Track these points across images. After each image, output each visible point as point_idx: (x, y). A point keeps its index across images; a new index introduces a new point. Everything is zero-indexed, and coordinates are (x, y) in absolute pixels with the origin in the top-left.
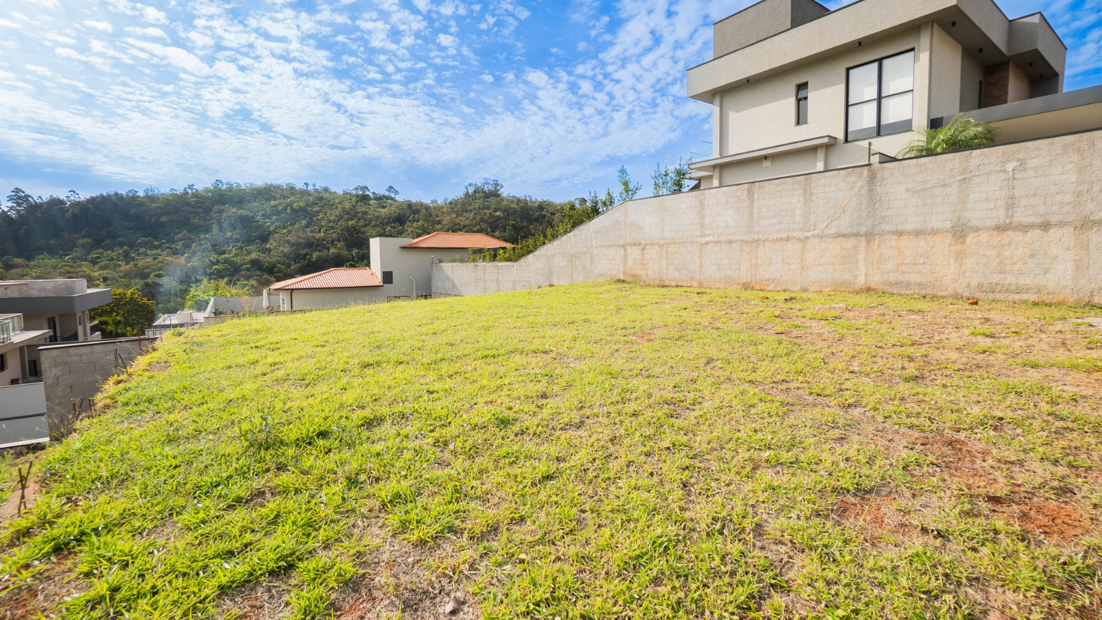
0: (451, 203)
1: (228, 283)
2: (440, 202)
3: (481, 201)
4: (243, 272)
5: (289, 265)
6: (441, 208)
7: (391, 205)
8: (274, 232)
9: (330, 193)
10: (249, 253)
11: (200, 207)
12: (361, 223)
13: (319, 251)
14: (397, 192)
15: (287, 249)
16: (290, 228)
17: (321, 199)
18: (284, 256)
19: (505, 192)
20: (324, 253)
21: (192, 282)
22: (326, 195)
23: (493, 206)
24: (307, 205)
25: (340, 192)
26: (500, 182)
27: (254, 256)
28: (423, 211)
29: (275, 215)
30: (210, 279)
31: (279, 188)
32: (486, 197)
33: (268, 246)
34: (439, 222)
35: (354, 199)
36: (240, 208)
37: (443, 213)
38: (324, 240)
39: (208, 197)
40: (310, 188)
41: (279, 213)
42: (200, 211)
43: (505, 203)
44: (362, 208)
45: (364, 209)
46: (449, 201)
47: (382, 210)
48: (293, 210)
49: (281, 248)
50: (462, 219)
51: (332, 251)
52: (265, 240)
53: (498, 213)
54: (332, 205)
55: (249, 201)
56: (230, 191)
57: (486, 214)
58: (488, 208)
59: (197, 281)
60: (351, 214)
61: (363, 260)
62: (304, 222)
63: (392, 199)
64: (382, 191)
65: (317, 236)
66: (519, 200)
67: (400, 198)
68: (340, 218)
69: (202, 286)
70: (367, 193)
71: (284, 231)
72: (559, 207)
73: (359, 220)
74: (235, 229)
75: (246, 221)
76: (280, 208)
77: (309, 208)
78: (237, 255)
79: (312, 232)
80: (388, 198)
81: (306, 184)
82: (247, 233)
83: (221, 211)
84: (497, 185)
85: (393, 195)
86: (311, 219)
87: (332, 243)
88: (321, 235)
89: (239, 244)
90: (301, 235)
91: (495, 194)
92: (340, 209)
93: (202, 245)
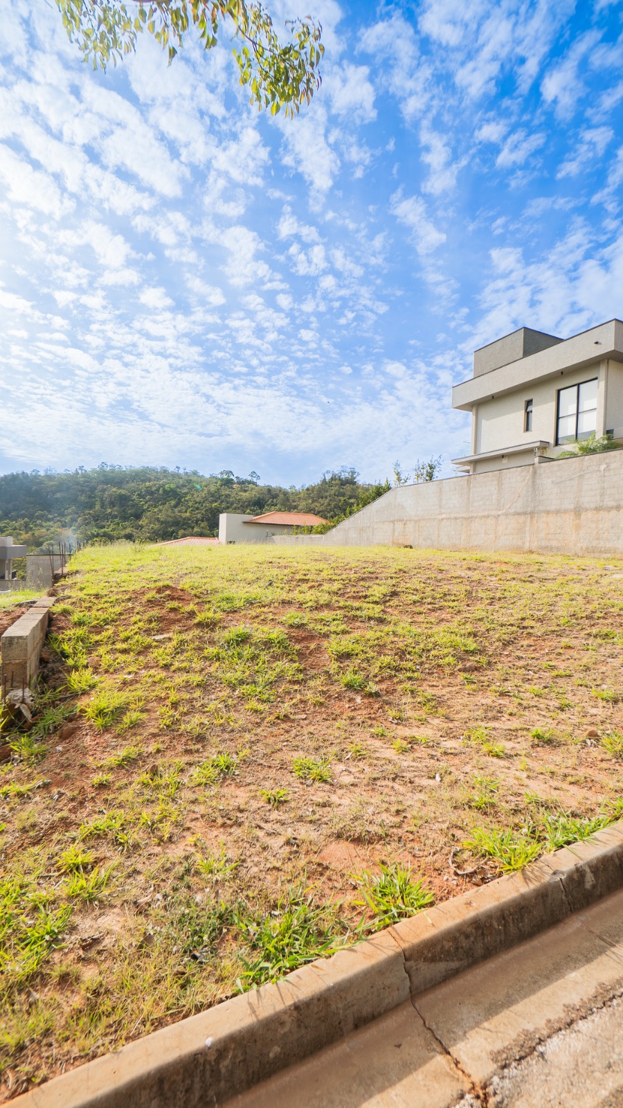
0: (308, 489)
2: (298, 487)
3: (337, 488)
6: (297, 494)
7: (252, 489)
8: (147, 510)
9: (199, 476)
10: (125, 528)
11: (86, 486)
12: (224, 504)
13: (185, 529)
14: (259, 478)
15: (157, 526)
16: (161, 507)
17: (190, 481)
18: (153, 533)
19: (361, 480)
20: (189, 531)
22: (194, 479)
23: (348, 493)
24: (177, 487)
25: (207, 476)
26: (357, 470)
27: (128, 530)
28: (281, 496)
29: (149, 494)
31: (154, 470)
32: (342, 484)
33: (140, 523)
34: (296, 506)
35: (219, 483)
36: (119, 488)
37: (300, 498)
38: (189, 519)
39: (94, 477)
40: (181, 471)
41: (152, 493)
42: (87, 489)
43: (361, 490)
44: (225, 491)
45: (227, 493)
46: (306, 487)
47: (244, 494)
48: (165, 491)
49: (152, 525)
50: (318, 505)
51: (196, 529)
52: (138, 516)
53: (354, 500)
54: (199, 488)
55: (128, 482)
56: (112, 472)
57: (340, 501)
58: (343, 495)
60: (215, 496)
62: (173, 503)
63: (254, 484)
64: (245, 476)
65: (184, 515)
67: (261, 483)
68: (205, 499)
70: (232, 477)
71: (156, 510)
73: (222, 502)
74: (114, 506)
75: (123, 500)
76: (154, 489)
77: (179, 490)
78: (114, 530)
79: (179, 512)
80: (250, 482)
81: (178, 468)
82: (124, 511)
83: (104, 491)
84: (353, 473)
85: (255, 480)
86: (179, 500)
87: (197, 523)
88: (188, 514)
89: (117, 520)
90: (169, 513)
91: (351, 482)
92: (206, 492)
93: (86, 519)
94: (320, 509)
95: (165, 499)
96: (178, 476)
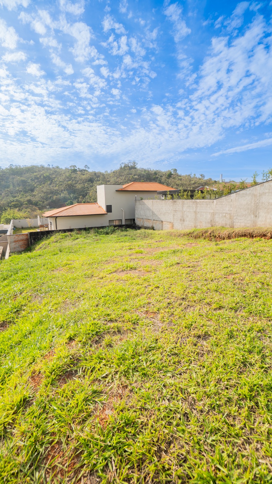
0: (114, 172)
1: (19, 210)
2: (109, 172)
3: (128, 171)
4: (24, 205)
5: (43, 202)
6: (109, 175)
7: (87, 173)
8: (36, 187)
9: (60, 169)
10: (26, 197)
11: (4, 177)
12: (74, 182)
13: (56, 195)
14: (89, 168)
15: (42, 195)
16: (43, 185)
17: (56, 172)
18: (41, 198)
19: (138, 166)
20: (58, 196)
21: (3, 210)
22: (58, 170)
23: (133, 173)
24: (50, 175)
25: (64, 168)
26: (136, 162)
27: (28, 198)
28: (102, 176)
29: (37, 179)
30: (11, 209)
31: (37, 167)
32: (130, 169)
33: (34, 193)
34: (109, 181)
35: (70, 171)
36: (21, 177)
37: (110, 177)
38: (58, 190)
39: (8, 172)
40: (51, 167)
41: (38, 178)
42: (5, 178)
43: (139, 171)
44: (74, 175)
45: (75, 176)
46: (113, 171)
47: (83, 176)
48: (44, 177)
49: (40, 194)
50: (119, 179)
51: (62, 195)
52: (32, 190)
53: (136, 177)
54: (61, 174)
55: (25, 173)
56: (16, 169)
57: (130, 177)
58: (131, 174)
59: (5, 209)
60: (69, 178)
61: (75, 199)
62: (49, 182)
63: (87, 171)
64: (82, 168)
65: (55, 188)
66: (145, 170)
67: (90, 170)
68: (65, 180)
69: (8, 212)
70: (76, 168)
71: (41, 187)
72: (164, 173)
74: (20, 186)
75: (24, 182)
76: (38, 176)
77: (51, 176)
78: (21, 198)
79: (53, 187)
80: (85, 170)
81: (49, 165)
82: (25, 188)
83: (13, 178)
84: (135, 163)
85: (87, 169)
86: (52, 181)
87: (62, 192)
88: (57, 188)
89: (22, 193)
90: (48, 188)
91: (134, 168)
92: (64, 176)
93: (6, 193)
94: (121, 182)
95: (45, 181)
96: (49, 169)
